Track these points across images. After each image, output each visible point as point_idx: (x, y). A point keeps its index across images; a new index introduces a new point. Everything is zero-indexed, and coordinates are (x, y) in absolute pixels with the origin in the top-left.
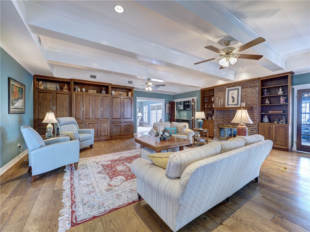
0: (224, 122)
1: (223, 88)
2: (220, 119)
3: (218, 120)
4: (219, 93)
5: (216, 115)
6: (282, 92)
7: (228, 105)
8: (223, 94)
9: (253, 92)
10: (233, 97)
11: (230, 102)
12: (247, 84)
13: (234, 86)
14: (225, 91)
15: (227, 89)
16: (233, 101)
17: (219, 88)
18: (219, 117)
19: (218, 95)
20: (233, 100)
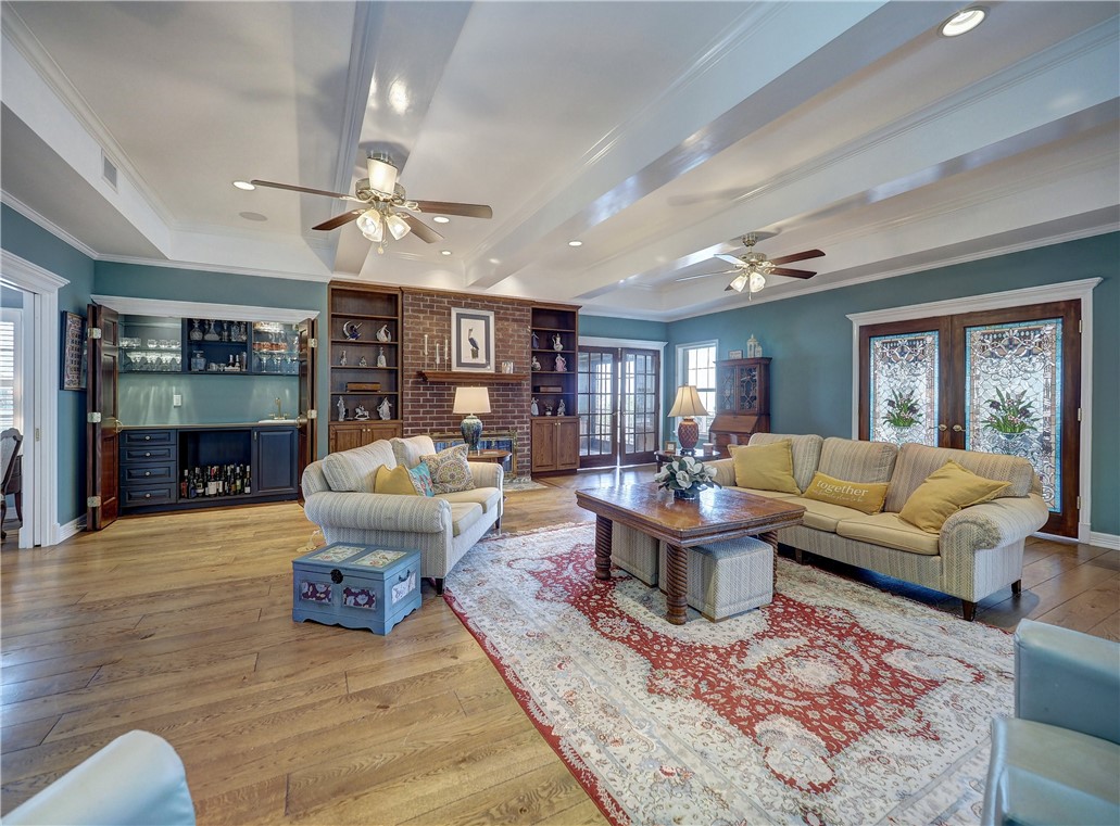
0: (441, 424)
1: (438, 302)
2: (428, 412)
3: (422, 419)
4: (421, 315)
5: (412, 401)
6: (561, 346)
7: (460, 364)
8: (437, 325)
9: (519, 336)
10: (472, 341)
11: (467, 357)
12: (508, 309)
13: (475, 307)
14: (450, 314)
15: (454, 311)
16: (475, 354)
17: (423, 300)
18: (422, 406)
19: (418, 324)
20: (472, 350)
